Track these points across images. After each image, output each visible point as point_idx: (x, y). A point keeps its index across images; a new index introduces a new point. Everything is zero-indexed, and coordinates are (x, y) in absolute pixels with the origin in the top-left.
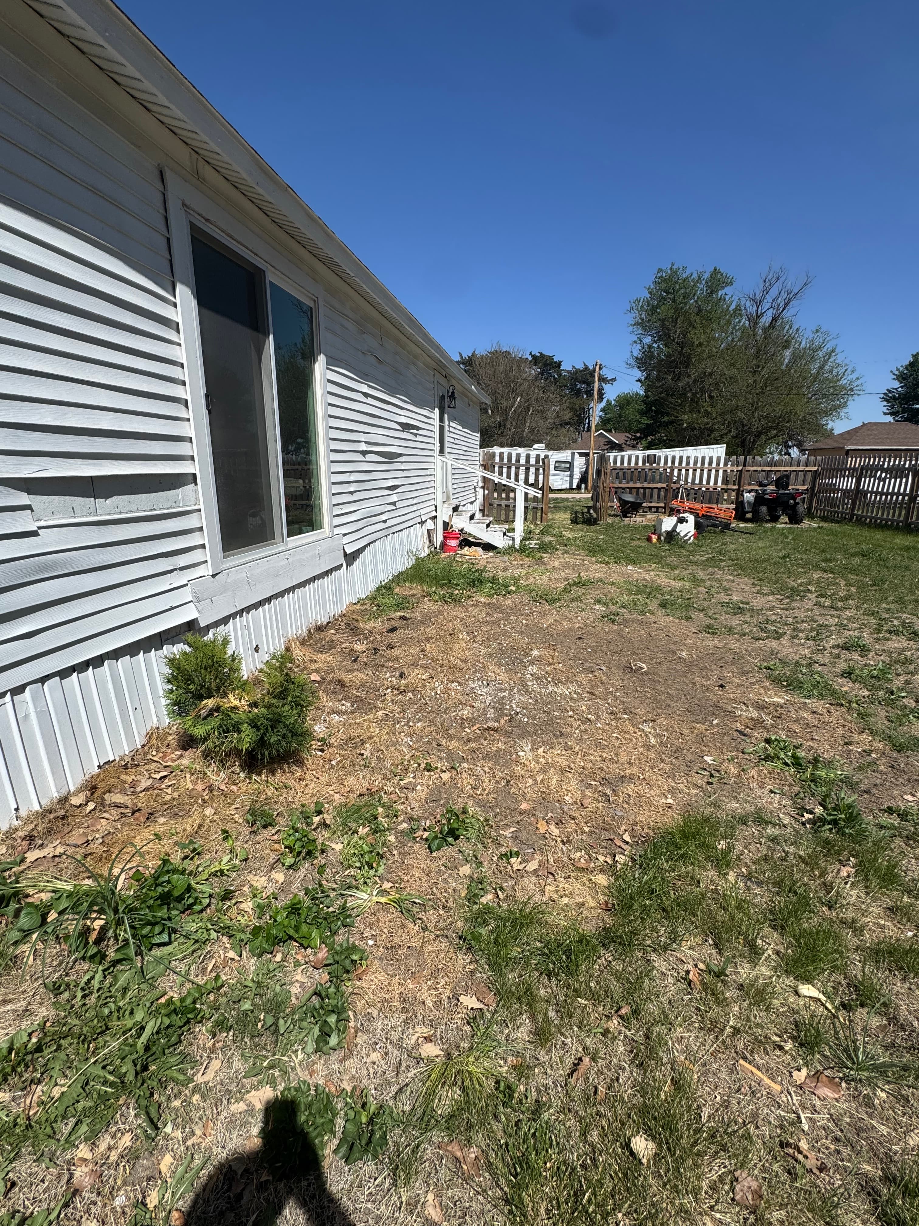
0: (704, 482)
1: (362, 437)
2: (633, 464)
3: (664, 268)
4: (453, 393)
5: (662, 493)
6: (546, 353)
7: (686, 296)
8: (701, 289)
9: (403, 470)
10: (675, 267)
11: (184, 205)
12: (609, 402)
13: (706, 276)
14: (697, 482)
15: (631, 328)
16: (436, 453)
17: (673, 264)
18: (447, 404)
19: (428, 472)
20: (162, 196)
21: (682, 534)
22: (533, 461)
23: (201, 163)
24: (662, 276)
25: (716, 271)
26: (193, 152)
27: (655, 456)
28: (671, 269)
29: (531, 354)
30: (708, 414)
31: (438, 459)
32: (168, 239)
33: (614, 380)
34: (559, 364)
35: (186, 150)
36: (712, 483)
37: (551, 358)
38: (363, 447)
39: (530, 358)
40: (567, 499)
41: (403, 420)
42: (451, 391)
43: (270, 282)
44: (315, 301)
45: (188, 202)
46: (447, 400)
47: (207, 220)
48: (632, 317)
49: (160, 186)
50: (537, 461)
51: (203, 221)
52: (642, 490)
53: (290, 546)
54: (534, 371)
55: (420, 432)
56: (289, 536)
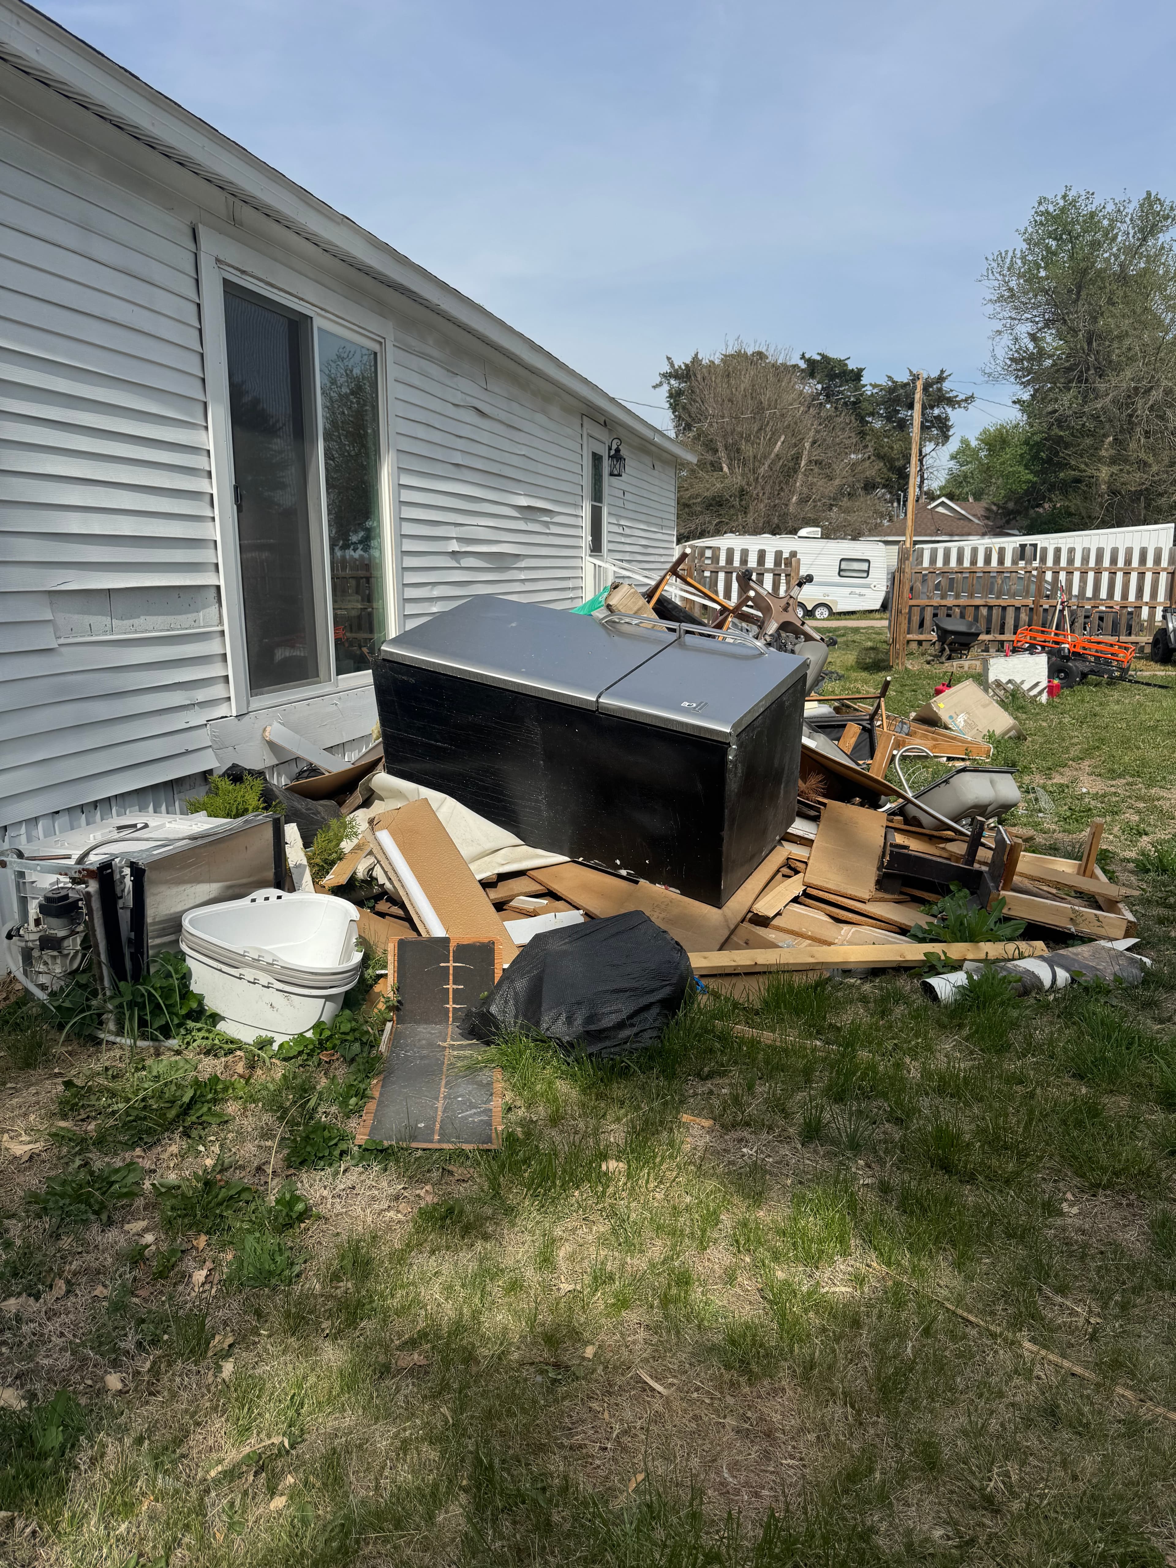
0: (1103, 594)
1: (453, 532)
2: (967, 563)
3: (1050, 196)
4: (618, 451)
5: (1024, 617)
6: (833, 354)
7: (1095, 245)
8: (1126, 233)
9: (523, 581)
10: (1071, 194)
11: (218, 260)
12: (965, 442)
13: (1132, 208)
14: (1089, 593)
15: (990, 307)
16: (585, 552)
17: (1068, 188)
18: (606, 471)
19: (570, 584)
20: (193, 256)
21: (1026, 687)
22: (769, 563)
23: (239, 203)
24: (1047, 212)
25: (1149, 200)
26: (229, 196)
27: (1035, 546)
28: (1064, 197)
29: (803, 357)
30: (1143, 465)
31: (589, 563)
32: (199, 305)
33: (970, 399)
34: (857, 375)
35: (220, 195)
36: (1117, 597)
37: (842, 363)
38: (454, 546)
39: (803, 365)
40: (856, 630)
41: (524, 502)
42: (614, 447)
43: (319, 328)
44: (381, 343)
45: (221, 258)
46: (606, 464)
47: (243, 272)
48: (990, 288)
49: (192, 247)
50: (777, 563)
51: (238, 273)
52: (984, 611)
53: (340, 688)
54: (812, 387)
55: (557, 519)
56: (339, 673)
